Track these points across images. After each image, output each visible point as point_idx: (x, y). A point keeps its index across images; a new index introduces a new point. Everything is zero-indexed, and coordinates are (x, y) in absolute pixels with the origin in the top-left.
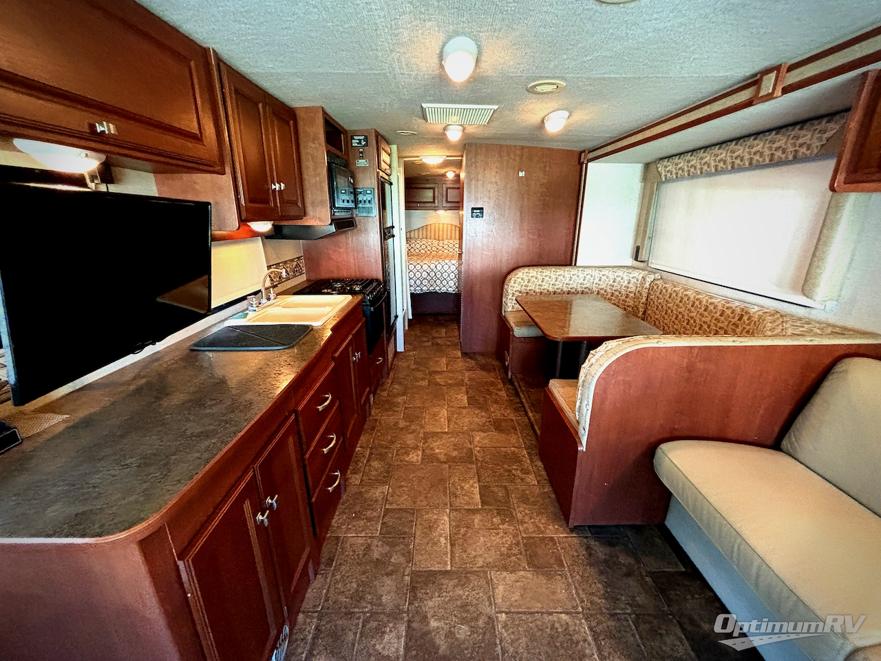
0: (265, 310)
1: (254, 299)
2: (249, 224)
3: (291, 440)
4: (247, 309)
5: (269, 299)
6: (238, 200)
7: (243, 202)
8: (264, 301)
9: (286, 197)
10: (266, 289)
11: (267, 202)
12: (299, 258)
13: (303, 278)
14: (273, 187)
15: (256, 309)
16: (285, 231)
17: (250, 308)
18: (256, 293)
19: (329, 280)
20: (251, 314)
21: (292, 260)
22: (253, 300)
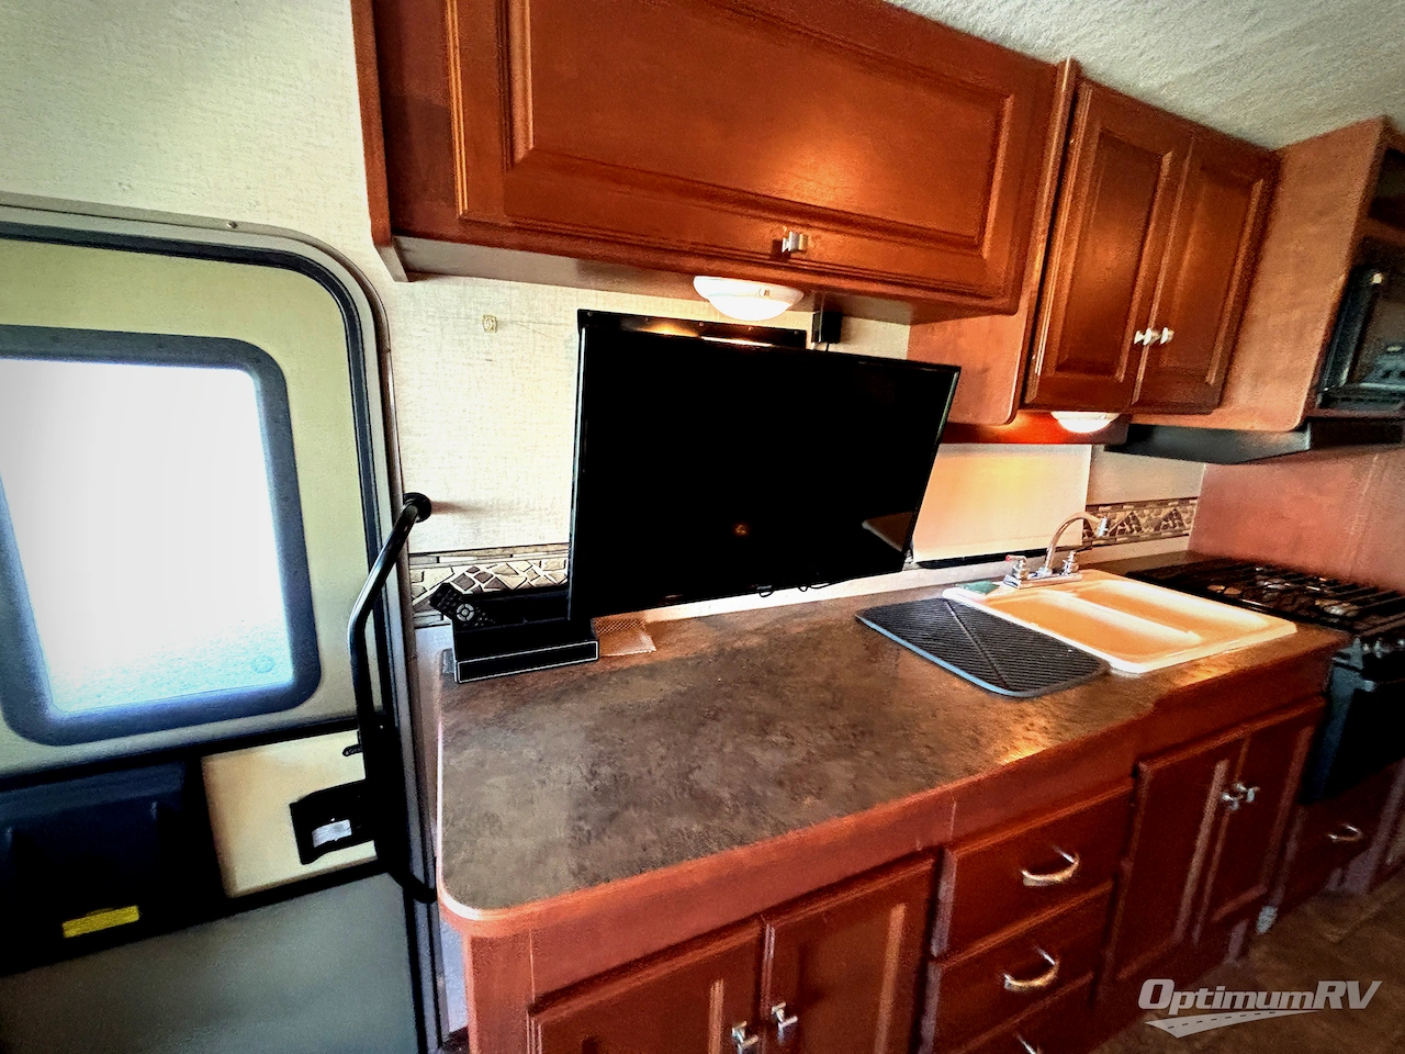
0: (1035, 590)
1: (1022, 563)
2: (1056, 414)
3: (898, 914)
4: (1001, 578)
5: (1057, 570)
6: (1027, 363)
7: (1038, 369)
8: (1045, 572)
9: (1166, 362)
10: (1059, 549)
11: (1109, 369)
12: (1184, 501)
13: (1183, 544)
14: (1139, 337)
15: (1019, 582)
16: (1160, 439)
17: (1009, 578)
18: (1029, 554)
19: (1254, 563)
20: (1004, 590)
21: (1163, 503)
22: (1020, 564)
